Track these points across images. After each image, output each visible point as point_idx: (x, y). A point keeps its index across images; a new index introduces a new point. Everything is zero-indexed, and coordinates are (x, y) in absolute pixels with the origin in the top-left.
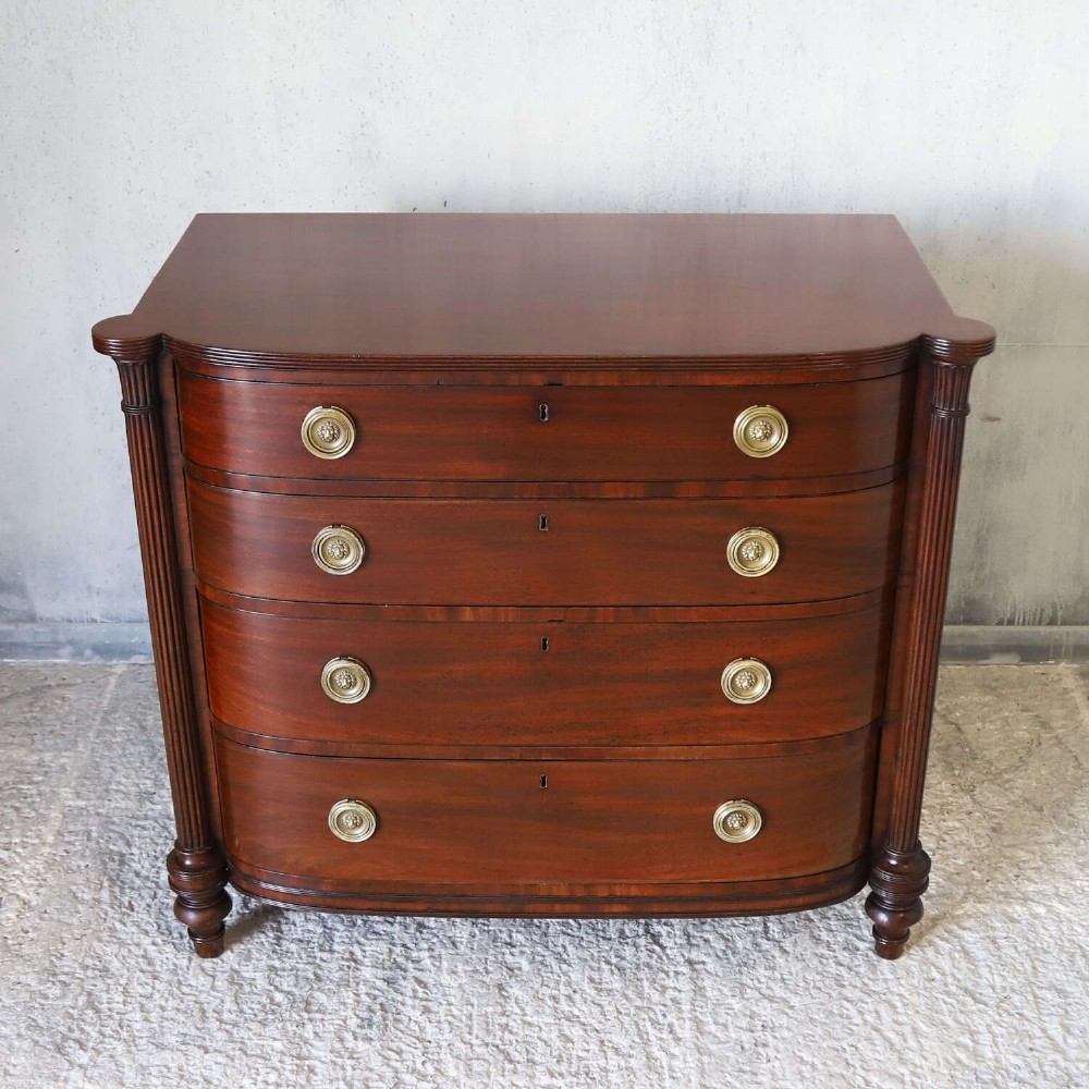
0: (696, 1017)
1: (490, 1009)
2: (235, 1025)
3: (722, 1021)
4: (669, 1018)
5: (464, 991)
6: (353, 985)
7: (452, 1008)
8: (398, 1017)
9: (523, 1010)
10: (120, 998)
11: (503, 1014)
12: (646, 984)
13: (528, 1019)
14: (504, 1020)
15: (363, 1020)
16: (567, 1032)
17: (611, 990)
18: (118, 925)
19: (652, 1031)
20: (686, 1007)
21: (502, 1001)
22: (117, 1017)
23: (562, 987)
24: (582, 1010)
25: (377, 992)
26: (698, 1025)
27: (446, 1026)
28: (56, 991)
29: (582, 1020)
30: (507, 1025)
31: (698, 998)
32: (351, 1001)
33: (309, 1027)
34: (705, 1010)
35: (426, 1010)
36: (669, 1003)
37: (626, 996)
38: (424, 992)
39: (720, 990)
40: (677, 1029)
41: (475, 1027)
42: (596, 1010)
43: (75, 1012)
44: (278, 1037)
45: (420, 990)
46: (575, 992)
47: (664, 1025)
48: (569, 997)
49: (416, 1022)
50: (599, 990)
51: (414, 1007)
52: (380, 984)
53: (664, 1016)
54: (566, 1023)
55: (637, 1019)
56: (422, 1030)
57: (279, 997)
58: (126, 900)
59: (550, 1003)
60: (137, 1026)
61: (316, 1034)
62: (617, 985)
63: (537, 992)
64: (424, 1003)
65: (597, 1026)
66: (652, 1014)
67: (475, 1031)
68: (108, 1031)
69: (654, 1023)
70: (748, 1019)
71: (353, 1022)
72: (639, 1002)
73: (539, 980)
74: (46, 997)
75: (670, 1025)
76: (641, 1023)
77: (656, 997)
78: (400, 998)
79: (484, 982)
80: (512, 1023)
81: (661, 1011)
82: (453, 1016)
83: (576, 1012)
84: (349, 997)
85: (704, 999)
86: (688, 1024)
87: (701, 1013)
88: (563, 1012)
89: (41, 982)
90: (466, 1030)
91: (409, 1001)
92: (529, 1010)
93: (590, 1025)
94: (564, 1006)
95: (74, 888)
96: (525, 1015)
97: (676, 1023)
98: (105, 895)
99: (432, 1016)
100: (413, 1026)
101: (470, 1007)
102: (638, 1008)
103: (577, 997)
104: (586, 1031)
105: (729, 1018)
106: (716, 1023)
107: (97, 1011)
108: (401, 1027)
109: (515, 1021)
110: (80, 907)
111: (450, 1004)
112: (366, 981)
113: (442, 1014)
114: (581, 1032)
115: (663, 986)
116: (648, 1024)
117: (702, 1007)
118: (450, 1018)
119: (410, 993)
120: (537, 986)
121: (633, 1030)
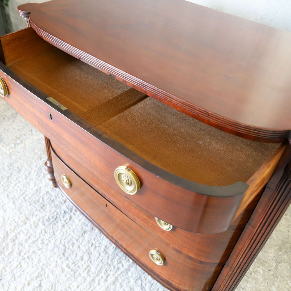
0: (118, 277)
1: (76, 236)
2: (25, 201)
3: (123, 284)
4: (111, 272)
5: (76, 227)
6: (57, 208)
7: (69, 230)
8: (56, 223)
9: (82, 242)
10: (15, 179)
11: (77, 240)
12: (117, 257)
13: (80, 246)
14: (75, 242)
15: (49, 218)
16: (84, 257)
17: (107, 252)
18: (34, 161)
19: (103, 273)
20: (119, 272)
21: (81, 236)
22: (9, 183)
23: (97, 243)
24: (95, 254)
25: (60, 214)
26: (117, 279)
27: (62, 233)
28: (7, 169)
29: (91, 256)
30: (74, 244)
31: (125, 272)
32: (52, 212)
33: (37, 212)
34: (123, 277)
35: (63, 226)
36: (116, 268)
37: (108, 257)
38: (68, 221)
39: (132, 274)
40: (109, 277)
41: (67, 239)
42: (97, 255)
43: (4, 177)
44: (29, 210)
45: (68, 220)
46: (99, 246)
47: (108, 273)
48: (96, 247)
49: (58, 228)
50: (105, 250)
51: (62, 223)
52: (63, 212)
53: (111, 271)
54: (87, 254)
55: (103, 266)
56: (57, 230)
57: (41, 200)
58: (42, 156)
59: (90, 245)
60: (11, 188)
61: (37, 215)
62: (110, 253)
63: (91, 240)
64: (65, 224)
65: (92, 261)
66: (109, 267)
67: (66, 240)
68: (4, 185)
69: (106, 271)
70: (129, 289)
71: (47, 218)
72: (109, 262)
73: (94, 237)
74: (4, 170)
75: (109, 275)
76: (103, 268)
77: (115, 263)
78: (62, 218)
79: (83, 228)
80: (76, 244)
81: (112, 269)
82: (66, 232)
83: (93, 253)
84: (53, 210)
85: (126, 274)
86: (113, 278)
87: (120, 277)
88: (90, 250)
89: (7, 166)
90: (64, 238)
91: (63, 221)
92: (83, 244)
93: (91, 259)
94: (92, 249)
95: (36, 147)
96: (81, 244)
97: (111, 275)
98: (39, 153)
99: (63, 228)
100: (56, 228)
101: (72, 232)
102: (107, 263)
103: (98, 248)
104: (88, 260)
105: (125, 285)
106: (120, 284)
107: (8, 179)
108: (54, 226)
109: (77, 244)
110: (32, 153)
111: (69, 228)
112: (61, 209)
113: (65, 230)
114: (87, 259)
115: (121, 262)
116: (104, 270)
117: (123, 276)
118: (65, 232)
119: (65, 219)
120: (92, 238)
121: (99, 269)
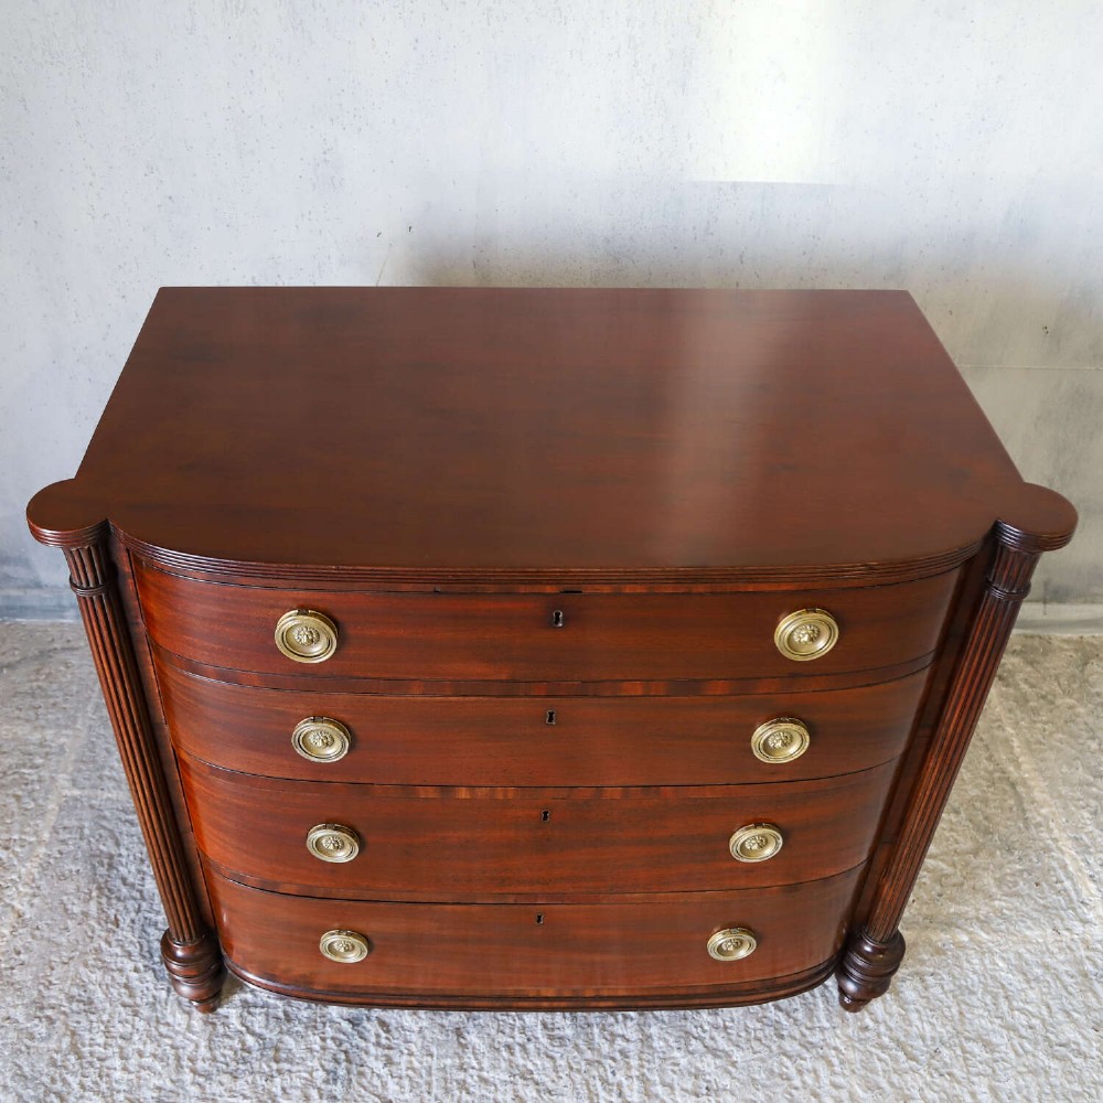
0: (643, 1075)
1: (449, 1062)
2: (208, 1077)
3: (668, 1080)
4: (618, 1076)
5: (424, 1038)
6: (320, 1026)
7: (413, 1059)
8: (361, 1069)
9: (479, 1063)
10: (101, 1040)
11: (462, 1068)
12: (596, 1030)
13: (485, 1074)
14: (461, 1075)
15: (328, 1072)
16: (521, 1093)
17: (561, 1038)
18: (104, 945)
19: (602, 1094)
20: (634, 1062)
21: (460, 1051)
22: (98, 1064)
23: (516, 1033)
24: (537, 1064)
25: (342, 1037)
26: (643, 1079)
27: (406, 1082)
28: (42, 1029)
29: (536, 1076)
30: (464, 1081)
31: (646, 1050)
32: (317, 1047)
33: (278, 1080)
34: (652, 1066)
35: (389, 1062)
36: (618, 1056)
37: (576, 1046)
38: (387, 1038)
39: (666, 1041)
40: (626, 1091)
41: (435, 1084)
42: (548, 1064)
43: (58, 1057)
44: (247, 1093)
45: (384, 1035)
46: (529, 1040)
47: (613, 1084)
48: (523, 1047)
49: (378, 1075)
50: (551, 1038)
51: (376, 1058)
52: (346, 1026)
53: (613, 1073)
54: (520, 1081)
55: (587, 1077)
56: (384, 1085)
57: (250, 1040)
58: (112, 912)
59: (505, 1054)
60: (117, 1075)
61: (284, 1089)
62: (569, 1032)
63: (493, 1040)
64: (386, 1052)
65: (551, 1086)
66: (601, 1070)
67: (434, 1091)
68: (87, 1082)
69: (604, 1081)
70: (693, 1079)
71: (320, 1075)
72: (589, 1055)
73: (495, 1026)
74: (32, 1037)
75: (619, 1085)
76: (591, 1081)
77: (605, 1048)
78: (363, 1044)
79: (443, 1026)
80: (469, 1080)
81: (611, 1067)
82: (413, 1069)
83: (530, 1066)
84: (317, 1044)
85: (651, 1052)
86: (636, 1084)
87: (648, 1069)
88: (517, 1066)
89: (30, 1018)
90: (425, 1088)
91: (372, 1049)
92: (486, 1064)
93: (544, 1084)
94: (519, 1059)
95: (65, 898)
96: (481, 1069)
97: (625, 1082)
98: (93, 908)
99: (394, 1068)
100: (376, 1081)
101: (429, 1059)
102: (589, 1062)
103: (531, 1046)
104: (538, 1091)
105: (675, 1076)
106: (664, 1084)
107: (80, 1056)
108: (364, 1081)
109: (472, 1076)
110: (70, 923)
111: (411, 1054)
112: (332, 1021)
113: (403, 1066)
114: (535, 1094)
115: (612, 1034)
116: (598, 1083)
117: (648, 1061)
118: (410, 1073)
119: (373, 1039)
120: (493, 1032)
121: (584, 1091)
